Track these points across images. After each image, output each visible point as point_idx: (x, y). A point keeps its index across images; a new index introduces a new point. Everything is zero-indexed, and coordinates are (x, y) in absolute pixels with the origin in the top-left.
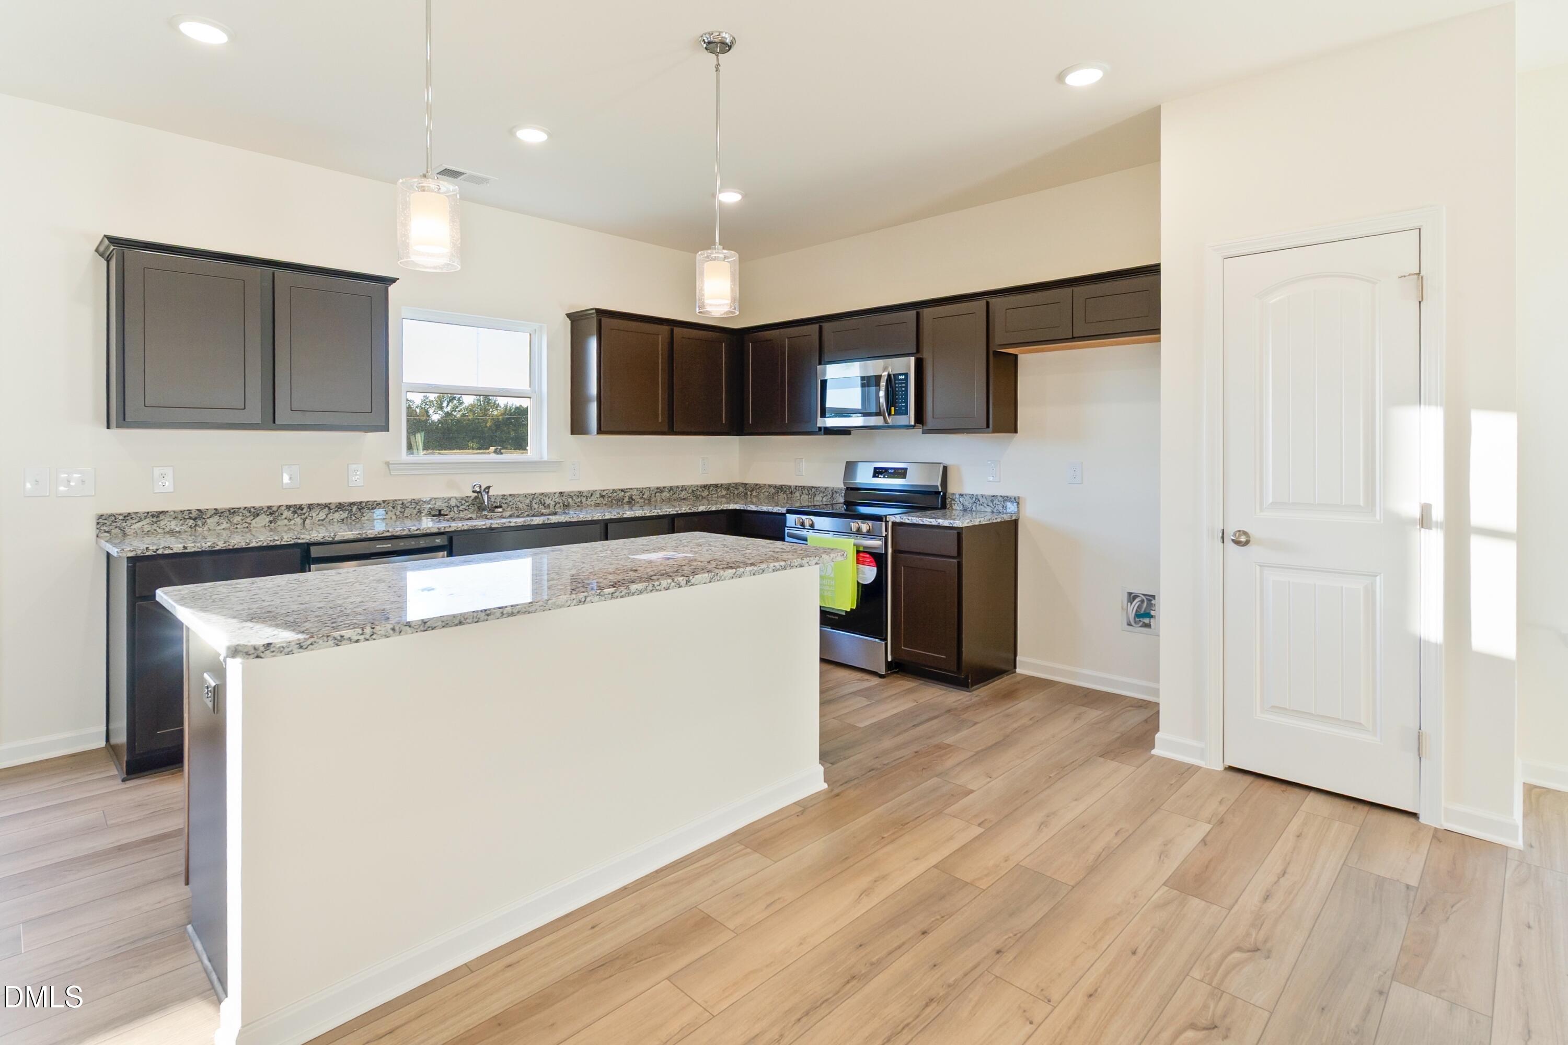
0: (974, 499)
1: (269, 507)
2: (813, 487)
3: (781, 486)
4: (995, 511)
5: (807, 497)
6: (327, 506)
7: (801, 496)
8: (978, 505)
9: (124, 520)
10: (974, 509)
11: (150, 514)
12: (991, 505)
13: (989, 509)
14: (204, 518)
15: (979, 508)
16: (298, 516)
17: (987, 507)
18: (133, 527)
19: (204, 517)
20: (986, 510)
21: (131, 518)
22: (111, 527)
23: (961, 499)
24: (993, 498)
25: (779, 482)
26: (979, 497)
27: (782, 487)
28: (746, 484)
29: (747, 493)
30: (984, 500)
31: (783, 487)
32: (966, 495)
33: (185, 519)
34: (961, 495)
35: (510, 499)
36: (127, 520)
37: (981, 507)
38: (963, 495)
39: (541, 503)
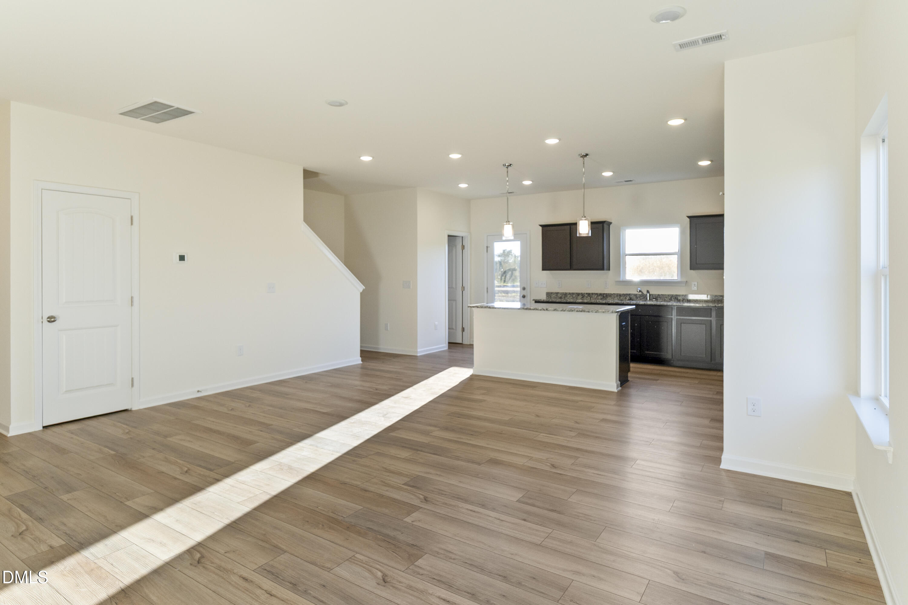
1: (582, 293)
6: (597, 294)
35: (661, 296)
39: (676, 298)
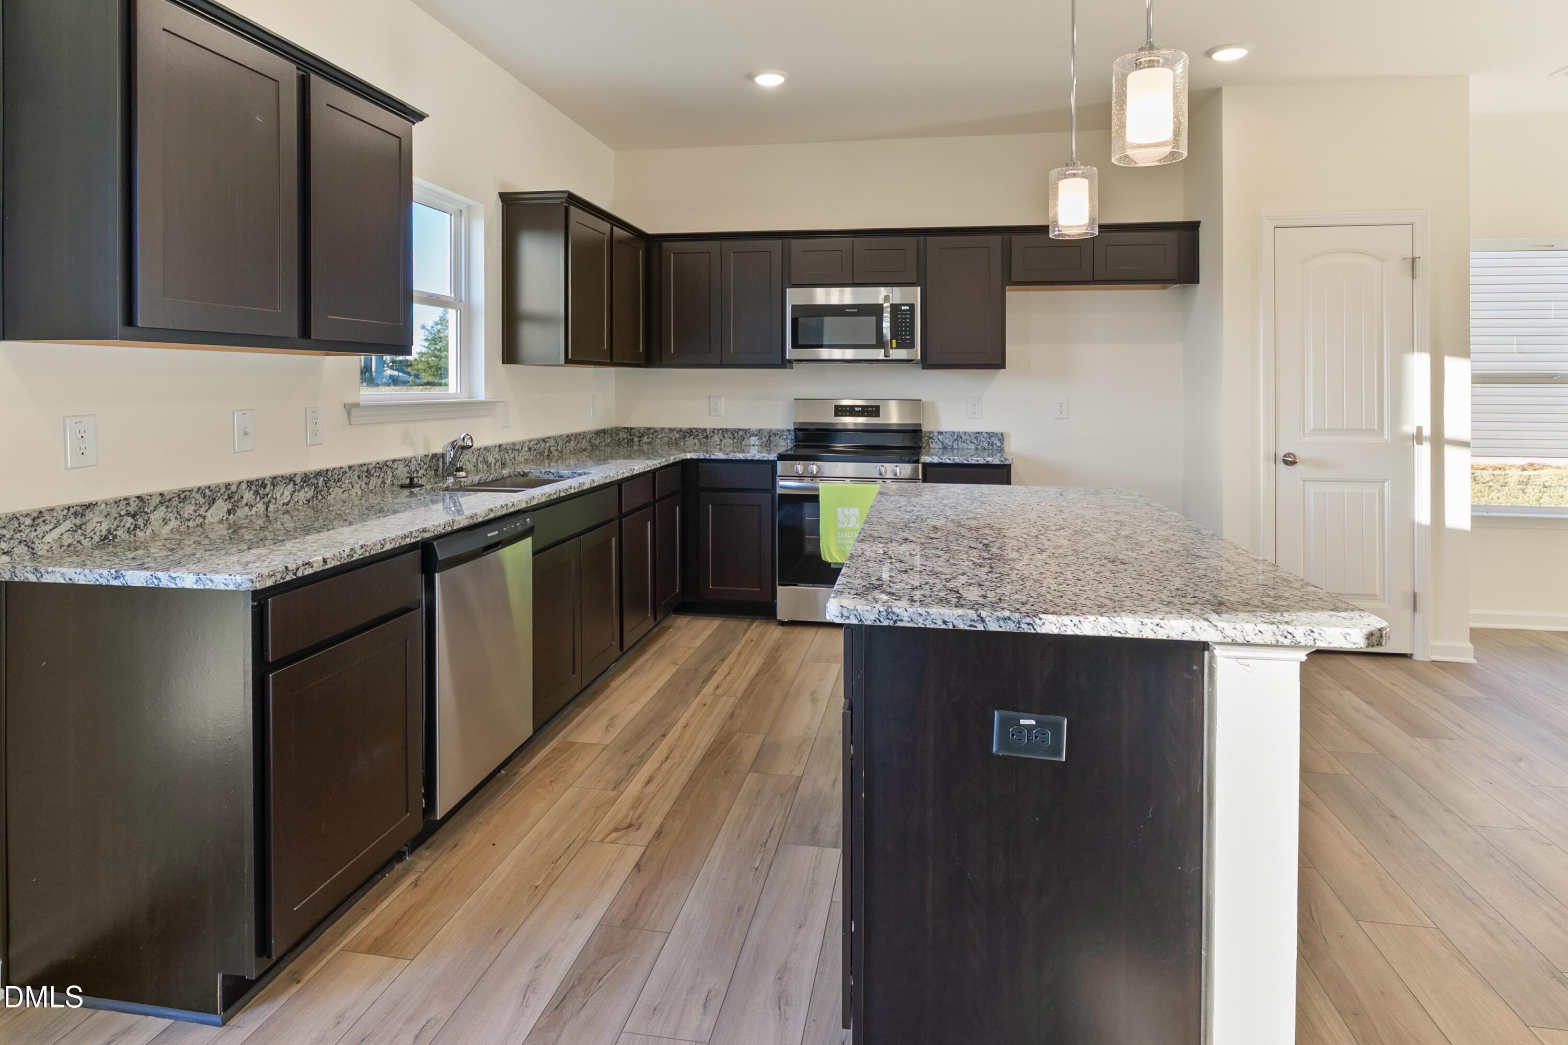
0: (955, 437)
1: (227, 486)
2: (740, 430)
3: (691, 429)
4: (979, 447)
5: (731, 441)
7: (721, 440)
8: (960, 442)
9: (32, 526)
10: (956, 446)
11: (72, 510)
12: (976, 442)
13: (972, 446)
14: (146, 513)
15: (961, 445)
16: (261, 498)
17: (970, 444)
18: (48, 538)
19: (146, 510)
20: (969, 447)
21: (44, 521)
22: (12, 542)
23: (940, 437)
24: (977, 435)
25: (686, 425)
26: (961, 434)
27: (691, 431)
28: (631, 429)
29: (632, 440)
30: (967, 437)
31: (694, 431)
32: (946, 433)
33: (121, 516)
34: (941, 433)
36: (38, 525)
37: (963, 444)
38: (942, 433)
